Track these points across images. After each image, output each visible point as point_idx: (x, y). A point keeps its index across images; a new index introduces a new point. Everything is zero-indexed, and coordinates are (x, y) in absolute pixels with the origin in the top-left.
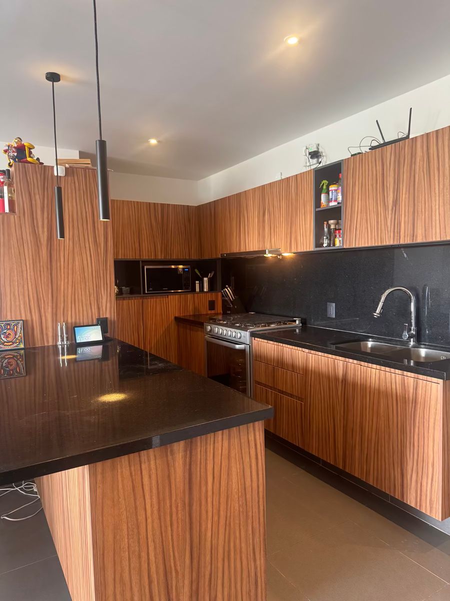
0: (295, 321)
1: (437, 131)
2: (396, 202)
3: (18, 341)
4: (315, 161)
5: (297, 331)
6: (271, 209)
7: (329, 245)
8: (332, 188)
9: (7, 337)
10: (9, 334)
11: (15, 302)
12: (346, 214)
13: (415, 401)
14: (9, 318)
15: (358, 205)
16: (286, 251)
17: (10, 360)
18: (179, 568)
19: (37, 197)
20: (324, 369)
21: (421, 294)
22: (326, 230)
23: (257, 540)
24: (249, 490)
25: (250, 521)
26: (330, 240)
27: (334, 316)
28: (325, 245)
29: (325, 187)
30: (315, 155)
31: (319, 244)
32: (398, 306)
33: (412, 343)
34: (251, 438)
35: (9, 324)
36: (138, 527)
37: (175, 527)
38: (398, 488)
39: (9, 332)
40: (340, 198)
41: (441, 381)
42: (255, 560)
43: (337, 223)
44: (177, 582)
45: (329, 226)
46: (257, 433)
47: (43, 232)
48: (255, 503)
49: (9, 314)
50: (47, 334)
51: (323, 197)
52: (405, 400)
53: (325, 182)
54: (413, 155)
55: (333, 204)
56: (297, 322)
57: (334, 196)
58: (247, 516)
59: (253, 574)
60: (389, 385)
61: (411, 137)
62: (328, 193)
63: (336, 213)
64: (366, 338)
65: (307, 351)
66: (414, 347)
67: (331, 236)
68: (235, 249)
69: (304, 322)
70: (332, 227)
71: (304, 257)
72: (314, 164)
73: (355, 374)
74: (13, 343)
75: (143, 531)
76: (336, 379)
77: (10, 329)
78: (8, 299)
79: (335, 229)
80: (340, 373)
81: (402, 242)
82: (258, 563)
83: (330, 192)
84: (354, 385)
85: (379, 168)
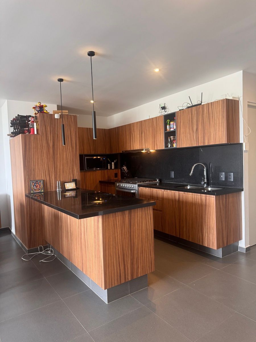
0: (156, 180)
1: (211, 103)
2: (197, 129)
3: (41, 189)
4: (163, 110)
5: (158, 184)
6: (145, 131)
7: (171, 147)
8: (172, 123)
9: (37, 187)
10: (37, 186)
11: (40, 172)
12: (178, 134)
13: (206, 205)
14: (37, 179)
15: (182, 130)
16: (152, 149)
17: (38, 197)
18: (127, 254)
19: (48, 127)
20: (170, 197)
21: (208, 166)
22: (169, 140)
23: (151, 248)
24: (148, 229)
25: (149, 241)
26: (171, 144)
27: (173, 177)
28: (169, 147)
29: (168, 123)
30: (164, 108)
31: (166, 146)
32: (199, 172)
33: (205, 186)
34: (149, 212)
35: (37, 182)
36: (115, 238)
37: (126, 239)
38: (201, 240)
39: (37, 185)
40: (175, 127)
41: (214, 196)
42: (151, 255)
43: (174, 138)
44: (127, 259)
45: (170, 139)
46: (151, 211)
47: (51, 142)
48: (150, 235)
49: (37, 177)
50: (52, 186)
51: (168, 126)
52: (202, 205)
53: (168, 120)
54: (203, 111)
55: (172, 130)
56: (158, 180)
57: (172, 126)
58: (148, 239)
59: (150, 260)
60: (196, 200)
61: (202, 104)
62: (170, 125)
63: (173, 133)
64: (187, 185)
65: (163, 190)
66: (206, 187)
67: (172, 143)
68: (128, 149)
69: (160, 180)
70: (172, 139)
71: (159, 152)
72: (164, 113)
73: (183, 198)
74: (39, 190)
75: (117, 239)
76: (175, 200)
77: (37, 184)
78: (37, 171)
79: (173, 140)
80: (177, 198)
81: (200, 145)
82: (152, 256)
83: (171, 125)
84: (183, 202)
85: (190, 116)
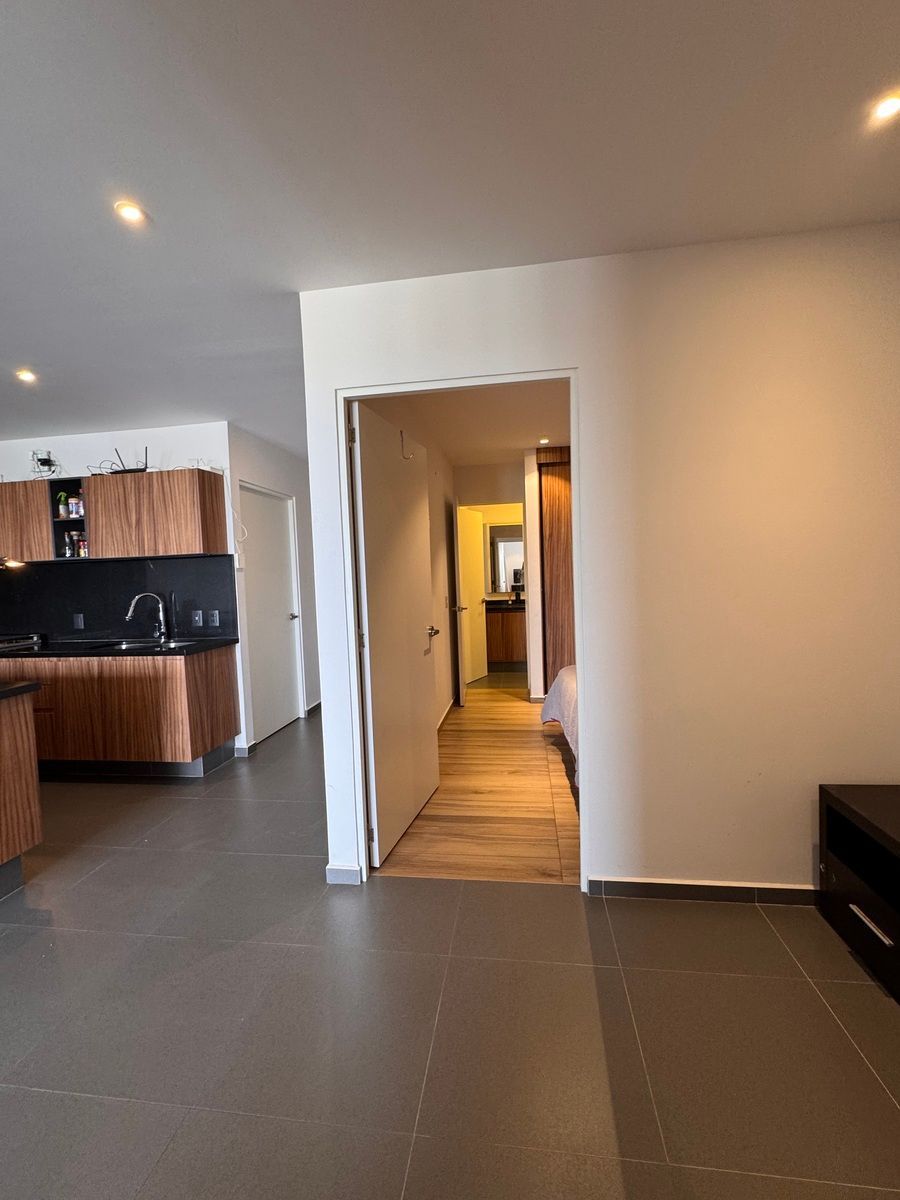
0: (32, 638)
1: (168, 472)
2: (139, 521)
4: (46, 468)
5: (36, 648)
7: (72, 555)
8: (72, 501)
12: (90, 527)
13: (165, 678)
15: (102, 520)
16: (15, 559)
20: (77, 673)
21: (168, 598)
22: (67, 540)
23: (31, 791)
26: (74, 550)
27: (83, 627)
28: (68, 555)
29: (63, 499)
30: (46, 462)
31: (59, 552)
32: (147, 612)
33: (163, 640)
34: (21, 709)
40: (82, 512)
41: (183, 657)
42: (30, 808)
43: (80, 535)
45: (71, 538)
46: (26, 705)
48: (27, 761)
51: (62, 508)
52: (156, 679)
53: (63, 495)
54: (151, 485)
55: (74, 516)
56: (35, 639)
57: (75, 509)
58: (20, 773)
59: (28, 819)
60: (142, 671)
61: (148, 470)
62: (67, 504)
63: (79, 525)
64: (121, 643)
65: (55, 659)
66: (165, 642)
67: (75, 547)
69: (42, 637)
70: (75, 538)
71: (35, 568)
72: (46, 474)
73: (110, 670)
76: (92, 678)
79: (79, 541)
81: (146, 555)
82: (33, 810)
83: (70, 506)
84: (111, 679)
85: (121, 490)
